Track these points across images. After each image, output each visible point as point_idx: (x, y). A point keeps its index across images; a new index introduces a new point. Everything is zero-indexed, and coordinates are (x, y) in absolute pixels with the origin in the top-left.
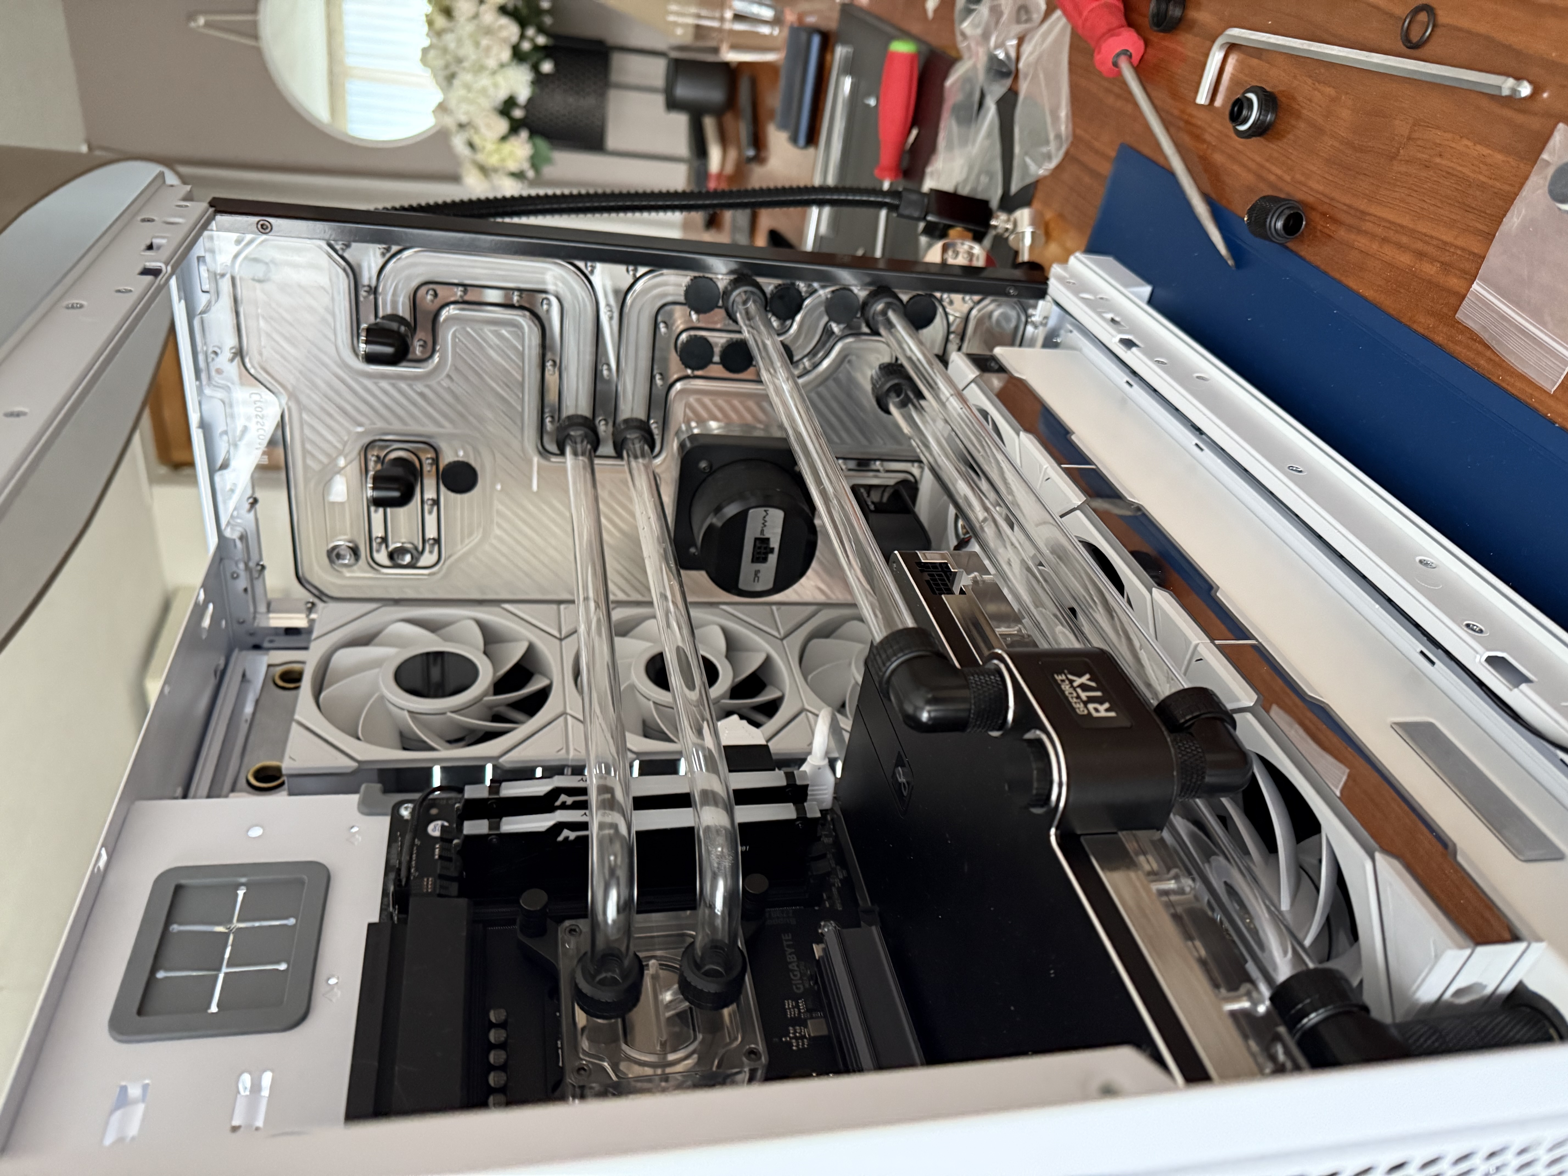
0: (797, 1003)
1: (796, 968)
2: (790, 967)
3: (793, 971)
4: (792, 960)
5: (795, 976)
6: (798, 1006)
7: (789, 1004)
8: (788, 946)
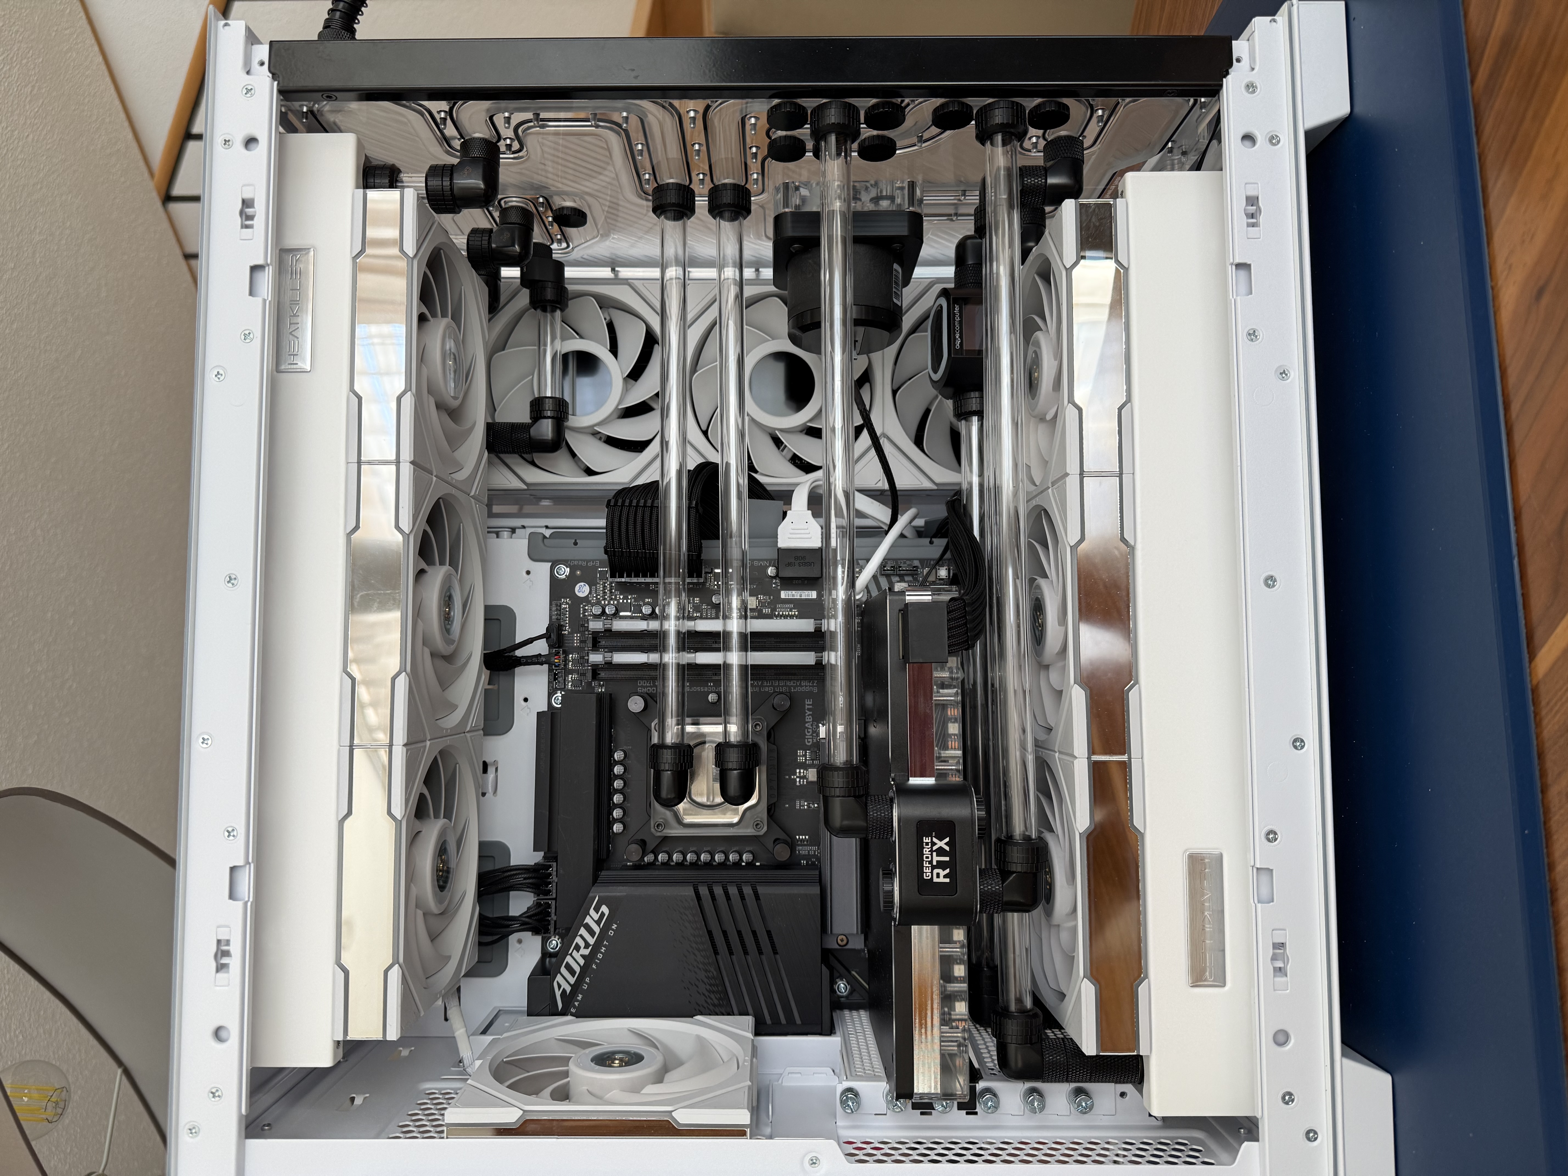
0: (806, 753)
1: (810, 727)
2: (806, 725)
3: (808, 728)
4: (809, 720)
5: (808, 732)
6: (805, 756)
7: (800, 752)
8: (809, 710)
